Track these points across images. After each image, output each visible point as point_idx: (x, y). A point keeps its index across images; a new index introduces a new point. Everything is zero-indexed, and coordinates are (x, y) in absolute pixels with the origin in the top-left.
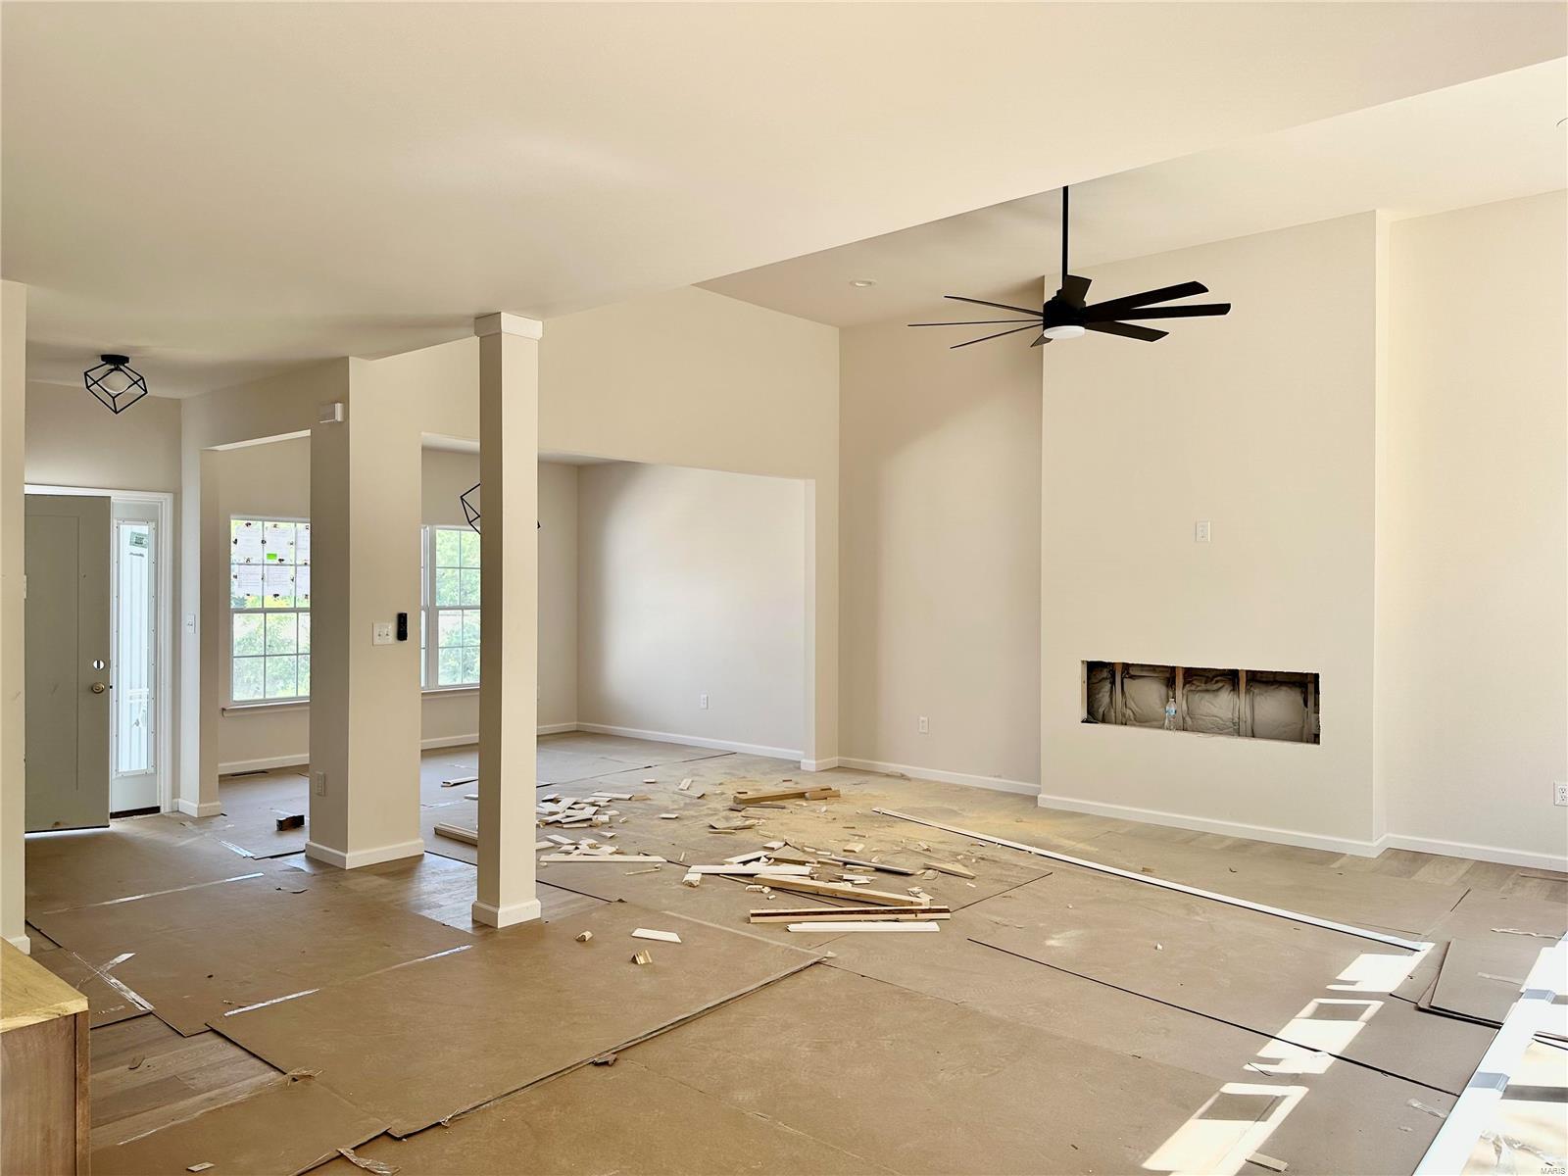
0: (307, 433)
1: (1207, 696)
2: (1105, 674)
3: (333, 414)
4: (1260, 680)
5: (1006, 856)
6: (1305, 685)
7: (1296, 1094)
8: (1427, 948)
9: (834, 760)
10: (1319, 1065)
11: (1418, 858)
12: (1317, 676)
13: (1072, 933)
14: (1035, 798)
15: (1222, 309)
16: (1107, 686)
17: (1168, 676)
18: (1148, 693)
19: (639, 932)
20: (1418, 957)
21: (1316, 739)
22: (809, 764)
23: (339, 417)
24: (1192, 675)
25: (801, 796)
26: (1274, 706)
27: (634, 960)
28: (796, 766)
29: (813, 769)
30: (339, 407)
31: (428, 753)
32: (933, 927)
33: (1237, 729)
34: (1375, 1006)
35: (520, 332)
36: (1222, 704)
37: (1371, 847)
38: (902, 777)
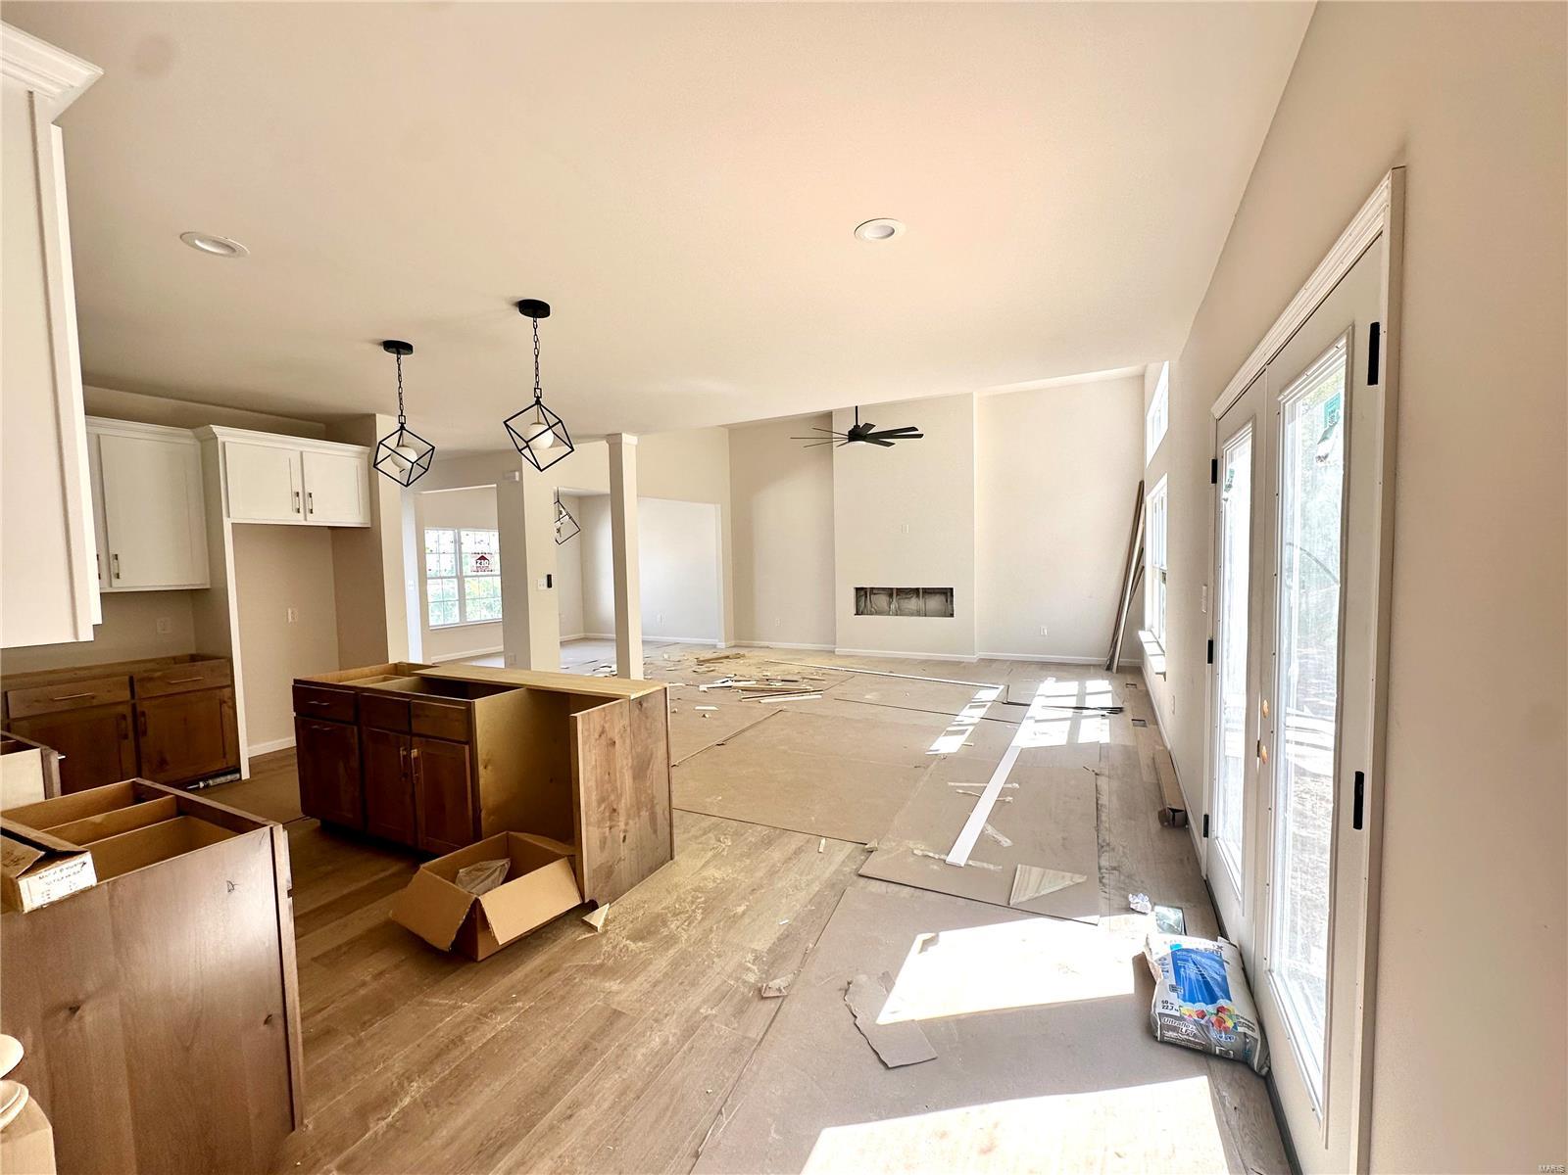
0: (495, 485)
1: (906, 601)
2: (862, 593)
3: (514, 478)
4: (928, 592)
5: (832, 672)
6: (947, 593)
7: (971, 728)
8: (1002, 687)
9: (733, 643)
10: (976, 720)
11: (992, 661)
12: (952, 589)
13: (874, 694)
14: (834, 652)
15: (921, 436)
16: (863, 598)
17: (890, 592)
18: (881, 601)
19: (697, 708)
20: (999, 691)
21: (952, 615)
22: (722, 645)
23: (517, 479)
24: (900, 591)
25: (727, 657)
26: (934, 603)
27: (704, 716)
28: (715, 646)
29: (724, 647)
30: (517, 474)
31: (562, 644)
32: (820, 696)
33: (918, 614)
34: (989, 704)
35: (629, 441)
36: (913, 603)
37: (974, 658)
38: (768, 647)
